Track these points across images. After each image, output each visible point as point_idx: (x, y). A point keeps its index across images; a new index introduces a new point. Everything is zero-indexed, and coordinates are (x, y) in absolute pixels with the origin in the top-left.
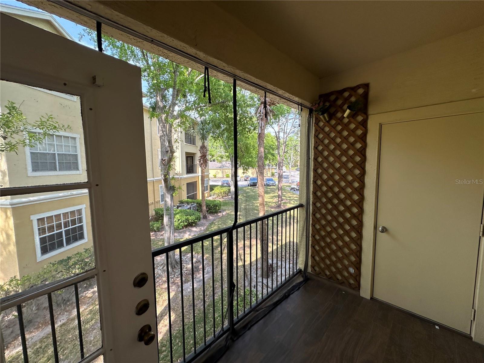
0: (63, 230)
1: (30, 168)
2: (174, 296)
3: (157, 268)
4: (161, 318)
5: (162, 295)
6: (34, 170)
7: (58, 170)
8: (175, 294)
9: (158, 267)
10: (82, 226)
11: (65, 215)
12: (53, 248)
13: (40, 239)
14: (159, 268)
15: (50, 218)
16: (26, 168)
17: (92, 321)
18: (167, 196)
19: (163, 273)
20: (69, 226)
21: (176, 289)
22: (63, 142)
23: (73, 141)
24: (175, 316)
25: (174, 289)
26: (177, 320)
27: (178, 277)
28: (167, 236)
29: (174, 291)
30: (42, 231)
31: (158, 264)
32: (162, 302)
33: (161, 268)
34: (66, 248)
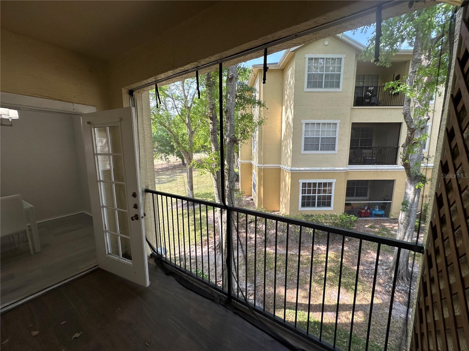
0: (317, 195)
1: (303, 148)
2: (379, 304)
3: (381, 266)
4: (349, 309)
5: (366, 293)
6: (305, 150)
7: (319, 150)
8: (380, 304)
9: (383, 265)
10: (331, 196)
11: (320, 184)
12: (308, 205)
13: (302, 196)
14: (383, 267)
15: (309, 184)
16: (301, 148)
17: (305, 265)
18: (409, 187)
19: (383, 274)
20: (321, 194)
21: (386, 301)
22: (326, 128)
23: (335, 126)
24: (363, 321)
25: (385, 299)
26: (362, 326)
27: (399, 292)
28: (399, 236)
29: (383, 300)
30: (304, 192)
31: (386, 263)
32: (361, 298)
33: (385, 268)
34: (316, 209)
